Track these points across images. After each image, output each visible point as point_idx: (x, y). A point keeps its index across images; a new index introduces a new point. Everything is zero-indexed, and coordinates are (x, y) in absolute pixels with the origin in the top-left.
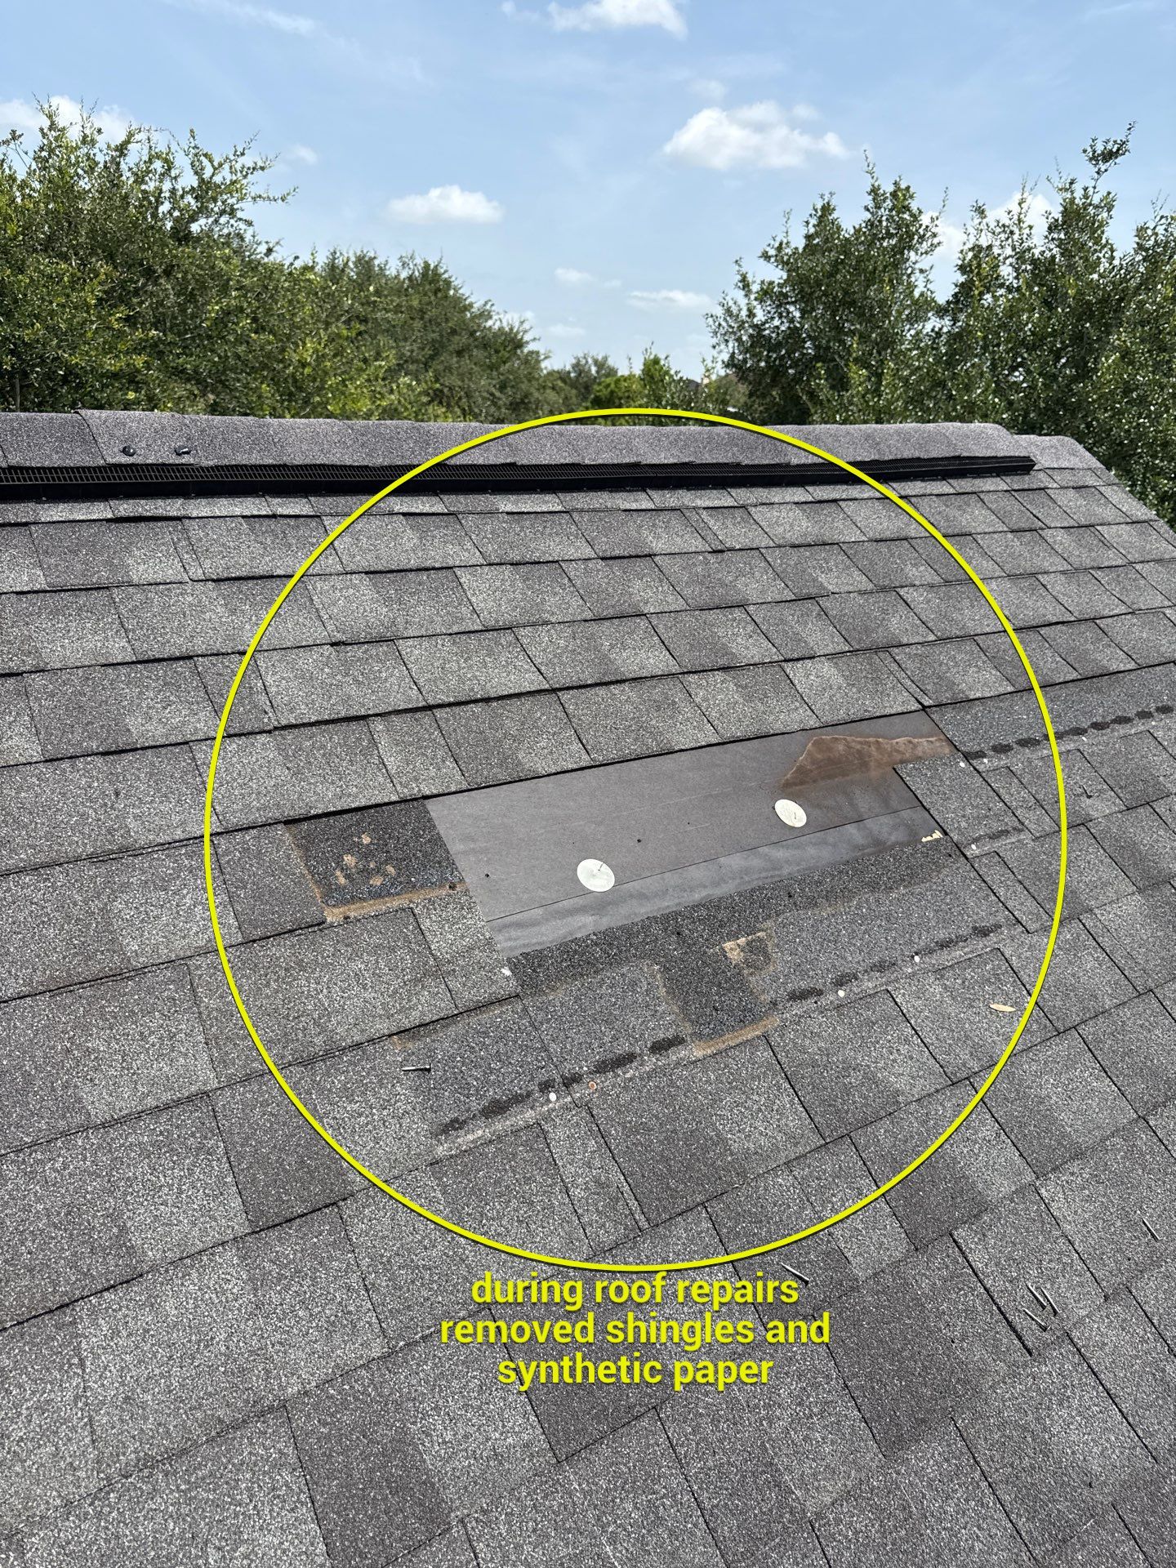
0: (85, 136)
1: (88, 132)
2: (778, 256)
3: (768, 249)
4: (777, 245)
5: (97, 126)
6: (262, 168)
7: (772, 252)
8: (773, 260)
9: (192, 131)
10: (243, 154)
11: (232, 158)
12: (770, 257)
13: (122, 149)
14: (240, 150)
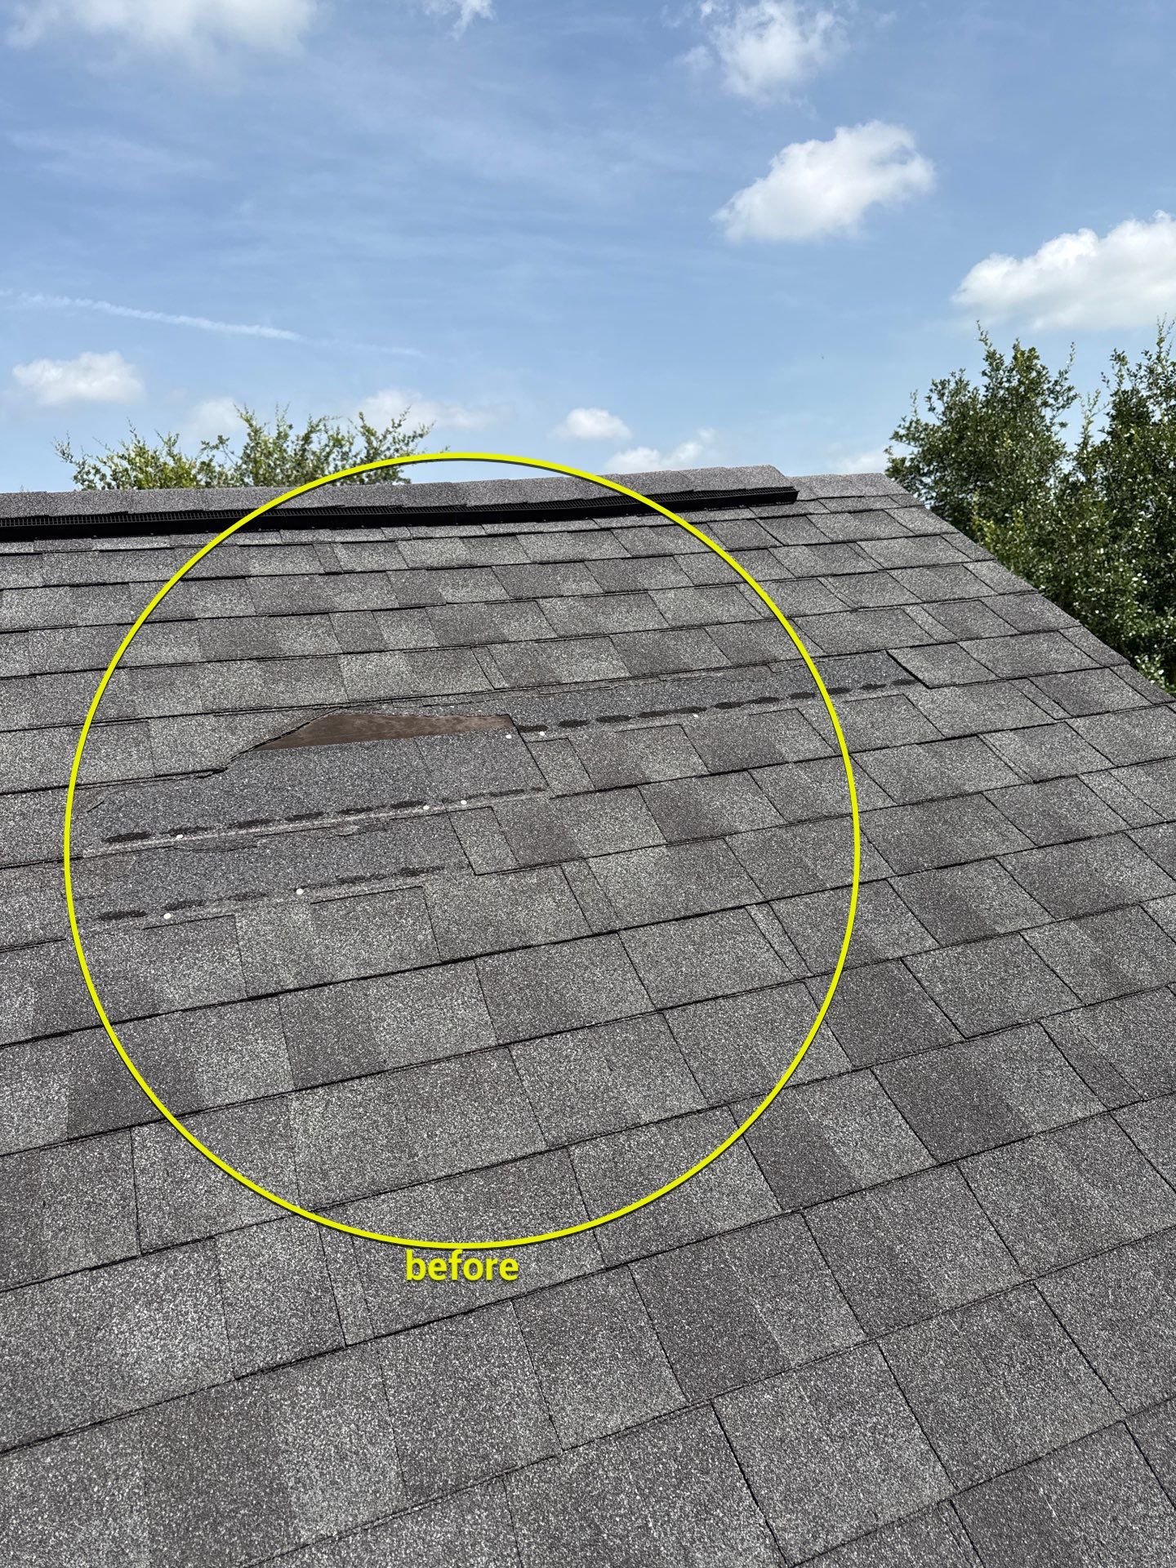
0: (279, 434)
1: (281, 429)
2: (911, 434)
3: (899, 430)
4: (907, 425)
5: (288, 423)
6: (421, 436)
7: (902, 432)
8: (904, 439)
9: (361, 414)
10: (400, 425)
11: (391, 429)
12: (901, 437)
13: (307, 439)
14: (397, 422)
